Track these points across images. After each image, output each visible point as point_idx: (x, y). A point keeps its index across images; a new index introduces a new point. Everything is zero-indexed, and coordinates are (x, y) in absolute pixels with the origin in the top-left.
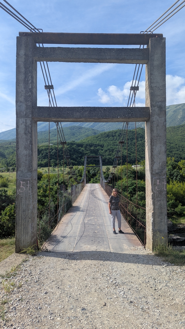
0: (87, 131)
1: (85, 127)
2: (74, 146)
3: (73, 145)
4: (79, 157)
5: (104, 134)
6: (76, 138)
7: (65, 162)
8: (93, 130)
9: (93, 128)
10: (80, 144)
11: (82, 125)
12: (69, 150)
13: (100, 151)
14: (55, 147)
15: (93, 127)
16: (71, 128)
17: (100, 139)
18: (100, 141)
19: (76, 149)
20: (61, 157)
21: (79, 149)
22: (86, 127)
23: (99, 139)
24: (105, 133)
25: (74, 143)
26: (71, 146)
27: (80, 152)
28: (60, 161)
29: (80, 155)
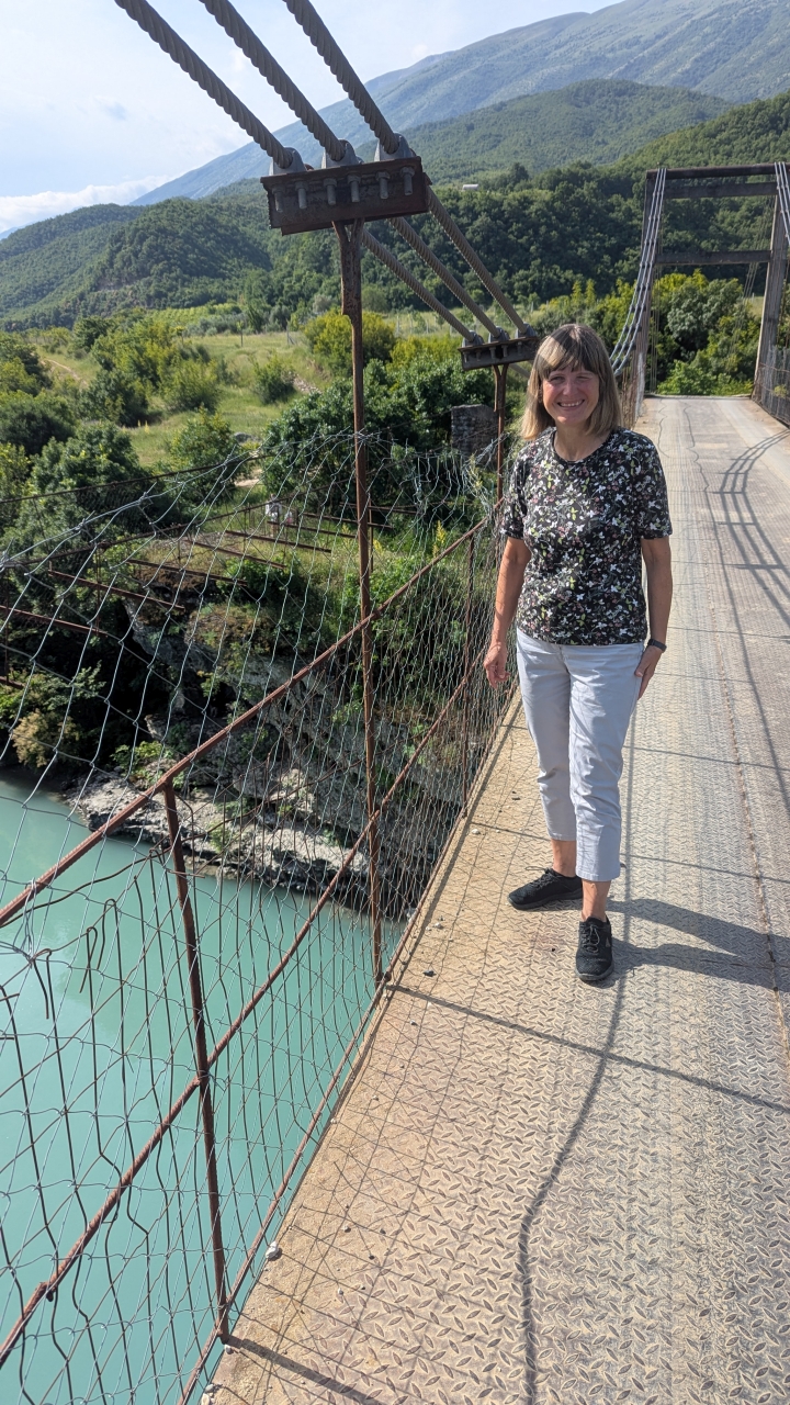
0: (658, 104)
1: (650, 84)
2: (584, 190)
3: (581, 186)
4: (608, 251)
5: (756, 114)
6: (600, 150)
7: (533, 282)
8: (693, 96)
9: (694, 89)
10: (619, 177)
11: (636, 76)
12: (555, 214)
13: (719, 216)
14: (488, 198)
15: (696, 84)
16: (577, 95)
17: (728, 141)
18: (729, 155)
19: (593, 205)
20: (515, 256)
21: (611, 208)
22: (656, 84)
23: (721, 142)
24: (761, 107)
25: (588, 171)
26: (569, 191)
27: (612, 220)
28: (509, 275)
29: (613, 241)
